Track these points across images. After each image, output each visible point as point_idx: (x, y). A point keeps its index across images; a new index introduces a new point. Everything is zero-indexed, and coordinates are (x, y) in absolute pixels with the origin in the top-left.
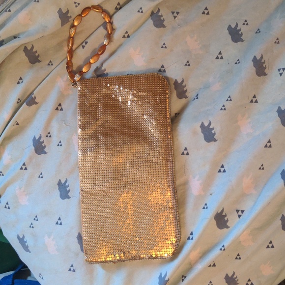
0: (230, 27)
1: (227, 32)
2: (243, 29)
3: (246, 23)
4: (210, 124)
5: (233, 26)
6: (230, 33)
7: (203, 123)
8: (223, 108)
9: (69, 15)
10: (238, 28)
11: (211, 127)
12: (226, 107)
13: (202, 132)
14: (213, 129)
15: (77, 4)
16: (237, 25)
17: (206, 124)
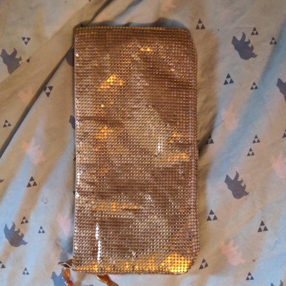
0: (234, 40)
1: (233, 46)
2: (253, 40)
3: (255, 32)
4: (237, 175)
5: (239, 38)
6: (236, 48)
7: (227, 176)
8: (251, 153)
9: (17, 57)
10: (246, 40)
11: (239, 180)
12: (253, 151)
13: (229, 188)
14: (242, 181)
15: (26, 40)
16: (244, 36)
17: (232, 177)
